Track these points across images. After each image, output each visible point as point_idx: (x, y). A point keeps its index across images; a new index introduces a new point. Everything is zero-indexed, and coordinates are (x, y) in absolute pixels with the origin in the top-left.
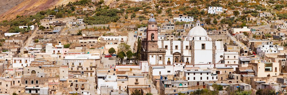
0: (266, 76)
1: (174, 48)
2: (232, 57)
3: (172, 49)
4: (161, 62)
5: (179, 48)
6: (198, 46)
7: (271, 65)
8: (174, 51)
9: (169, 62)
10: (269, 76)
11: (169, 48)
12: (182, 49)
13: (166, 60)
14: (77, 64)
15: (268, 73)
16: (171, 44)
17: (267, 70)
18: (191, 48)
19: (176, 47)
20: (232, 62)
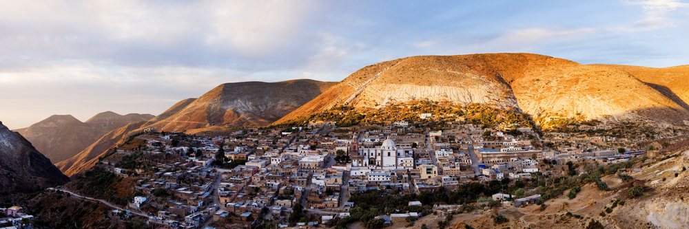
0: (427, 178)
1: (370, 154)
2: (408, 161)
3: (369, 155)
4: (360, 165)
5: (374, 154)
6: (385, 154)
7: (431, 169)
8: (371, 157)
9: (366, 165)
10: (430, 177)
11: (367, 154)
12: (376, 156)
13: (364, 163)
14: (307, 164)
15: (429, 175)
16: (369, 152)
17: (428, 173)
18: (381, 155)
19: (372, 154)
20: (408, 165)
